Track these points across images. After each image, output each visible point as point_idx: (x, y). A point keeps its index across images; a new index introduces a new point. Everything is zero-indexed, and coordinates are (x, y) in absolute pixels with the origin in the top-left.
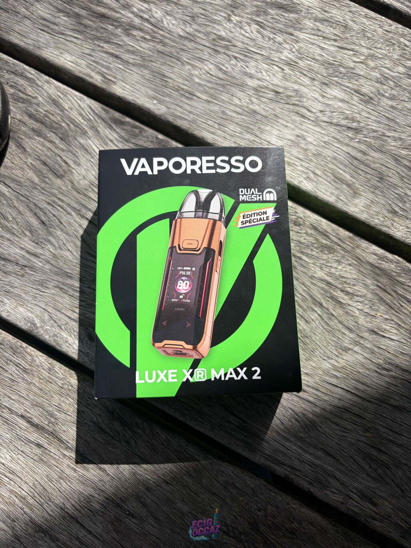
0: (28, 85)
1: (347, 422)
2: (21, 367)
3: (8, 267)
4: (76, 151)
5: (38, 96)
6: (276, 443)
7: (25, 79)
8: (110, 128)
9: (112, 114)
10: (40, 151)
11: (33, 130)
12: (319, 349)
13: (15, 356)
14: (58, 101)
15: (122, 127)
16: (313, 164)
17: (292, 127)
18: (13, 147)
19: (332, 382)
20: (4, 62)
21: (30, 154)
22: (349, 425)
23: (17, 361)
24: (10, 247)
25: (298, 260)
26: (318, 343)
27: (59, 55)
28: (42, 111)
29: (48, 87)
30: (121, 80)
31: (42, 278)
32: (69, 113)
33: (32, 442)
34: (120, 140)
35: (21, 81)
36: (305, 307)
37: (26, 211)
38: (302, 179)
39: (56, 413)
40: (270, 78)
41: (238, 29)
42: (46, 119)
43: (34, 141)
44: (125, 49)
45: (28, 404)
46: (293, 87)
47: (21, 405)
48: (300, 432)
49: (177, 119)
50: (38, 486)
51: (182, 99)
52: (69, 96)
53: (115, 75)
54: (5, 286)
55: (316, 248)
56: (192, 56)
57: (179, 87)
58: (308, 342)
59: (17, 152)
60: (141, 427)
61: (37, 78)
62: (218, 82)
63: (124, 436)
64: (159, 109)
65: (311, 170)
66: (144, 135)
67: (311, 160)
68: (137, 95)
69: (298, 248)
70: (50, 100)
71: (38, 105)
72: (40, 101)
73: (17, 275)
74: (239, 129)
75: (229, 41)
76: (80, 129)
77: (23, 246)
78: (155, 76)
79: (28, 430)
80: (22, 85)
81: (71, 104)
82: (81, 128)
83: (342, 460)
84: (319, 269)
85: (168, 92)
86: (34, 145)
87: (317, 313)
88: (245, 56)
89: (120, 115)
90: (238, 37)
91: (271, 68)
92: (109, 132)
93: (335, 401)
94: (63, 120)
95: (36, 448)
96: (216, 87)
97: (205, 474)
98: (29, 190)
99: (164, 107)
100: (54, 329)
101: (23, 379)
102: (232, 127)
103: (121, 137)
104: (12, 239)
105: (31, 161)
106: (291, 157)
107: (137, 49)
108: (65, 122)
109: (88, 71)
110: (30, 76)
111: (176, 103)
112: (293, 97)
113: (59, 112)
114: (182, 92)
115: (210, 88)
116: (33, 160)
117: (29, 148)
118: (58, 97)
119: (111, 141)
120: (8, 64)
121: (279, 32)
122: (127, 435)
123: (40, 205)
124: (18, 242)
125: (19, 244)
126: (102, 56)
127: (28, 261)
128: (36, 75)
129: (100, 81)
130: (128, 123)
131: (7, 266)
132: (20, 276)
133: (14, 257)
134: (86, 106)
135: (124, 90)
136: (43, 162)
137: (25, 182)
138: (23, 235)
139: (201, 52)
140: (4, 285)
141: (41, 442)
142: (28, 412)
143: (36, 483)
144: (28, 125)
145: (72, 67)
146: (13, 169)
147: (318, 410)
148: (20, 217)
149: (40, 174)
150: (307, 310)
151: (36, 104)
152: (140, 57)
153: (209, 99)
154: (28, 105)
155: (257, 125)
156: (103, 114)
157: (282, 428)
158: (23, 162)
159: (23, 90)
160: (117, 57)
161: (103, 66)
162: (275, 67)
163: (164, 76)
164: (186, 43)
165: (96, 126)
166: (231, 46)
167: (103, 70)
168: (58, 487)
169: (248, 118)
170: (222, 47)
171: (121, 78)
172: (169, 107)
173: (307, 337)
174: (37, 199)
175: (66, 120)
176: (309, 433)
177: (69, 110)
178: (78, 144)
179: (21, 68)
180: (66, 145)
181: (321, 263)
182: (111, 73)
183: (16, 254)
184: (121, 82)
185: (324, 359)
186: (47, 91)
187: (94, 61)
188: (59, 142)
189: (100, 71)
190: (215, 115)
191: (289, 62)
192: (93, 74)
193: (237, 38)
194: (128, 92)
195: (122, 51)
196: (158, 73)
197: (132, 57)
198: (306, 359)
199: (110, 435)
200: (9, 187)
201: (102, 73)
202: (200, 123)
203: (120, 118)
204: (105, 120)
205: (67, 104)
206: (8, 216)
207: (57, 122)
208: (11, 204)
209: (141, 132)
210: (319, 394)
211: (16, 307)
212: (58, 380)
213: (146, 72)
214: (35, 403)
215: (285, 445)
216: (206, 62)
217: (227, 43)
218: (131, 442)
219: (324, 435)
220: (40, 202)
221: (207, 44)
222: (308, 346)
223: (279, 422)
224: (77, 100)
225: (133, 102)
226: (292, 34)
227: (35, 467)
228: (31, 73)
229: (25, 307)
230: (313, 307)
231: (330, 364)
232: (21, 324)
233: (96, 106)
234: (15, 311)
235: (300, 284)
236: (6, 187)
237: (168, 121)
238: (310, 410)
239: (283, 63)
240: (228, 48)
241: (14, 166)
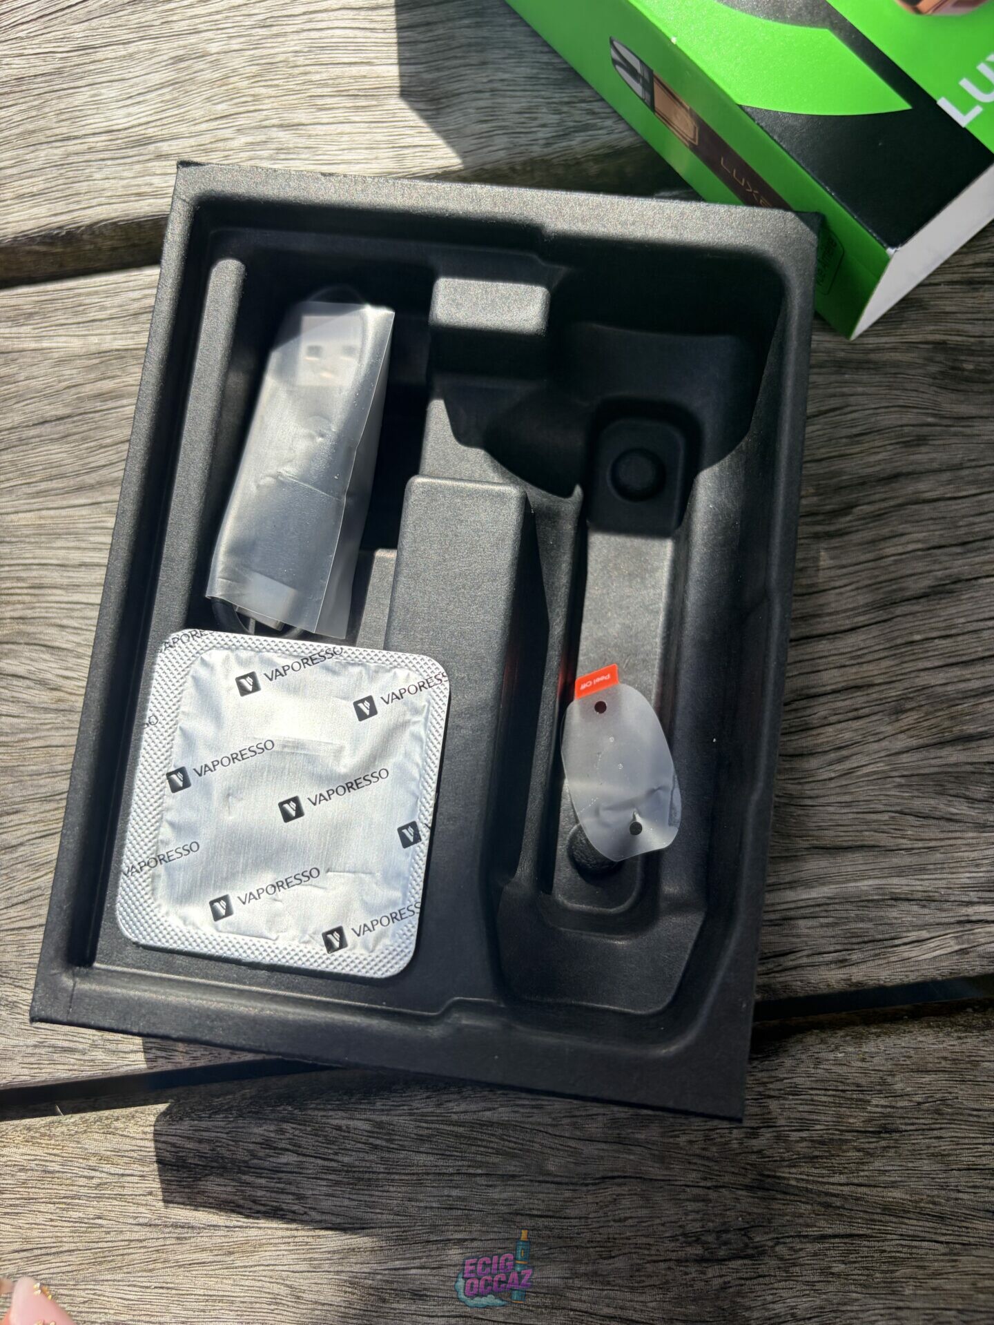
83: (884, 840)
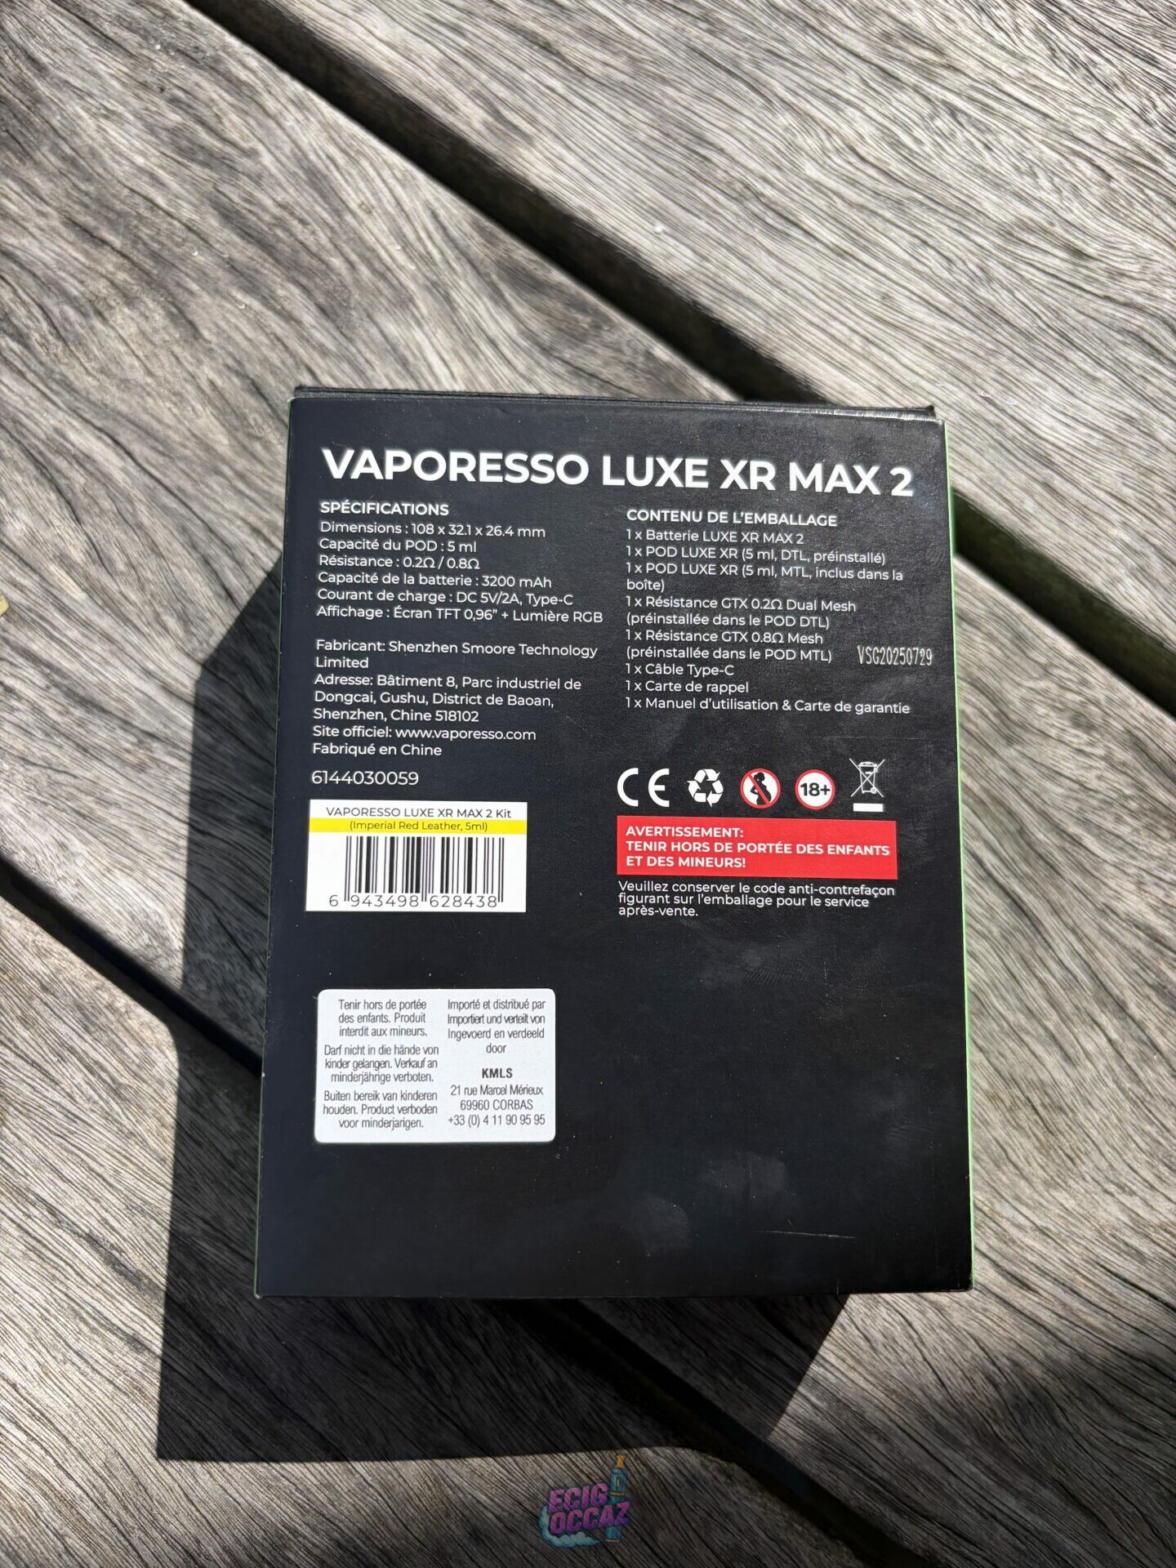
0: (232, 105)
1: (1149, 1407)
2: (103, 1075)
3: (95, 729)
4: (367, 361)
5: (260, 148)
6: (913, 1444)
7: (224, 83)
8: (491, 298)
9: (507, 251)
10: (244, 344)
11: (232, 266)
12: (1095, 1155)
13: (87, 1037)
14: (325, 177)
15: (536, 300)
16: (1163, 522)
17: (1110, 383)
18: (157, 317)
19: (1121, 1272)
20: (159, 13)
21: (211, 350)
23: (92, 1053)
24: (108, 663)
25: (1067, 845)
26: (1094, 1133)
27: (350, 13)
28: (269, 203)
29: (298, 121)
30: (551, 132)
31: (206, 786)
32: (361, 223)
33: (113, 1329)
34: (524, 343)
35: (210, 89)
36: (1068, 1008)
37: (177, 546)
38: (1121, 572)
39: (205, 1245)
40: (1061, 199)
41: (972, 12)
42: (280, 233)
43: (228, 306)
44: (578, 26)
45: (114, 1200)
46: (1133, 244)
47: (93, 1203)
48: (996, 1422)
49: (725, 299)
50: (121, 1473)
51: (750, 231)
52: (365, 163)
53: (533, 112)
54: (79, 794)
55: (1132, 813)
56: (803, 83)
57: (747, 187)
58: (1062, 1126)
59: (167, 338)
61: (266, 85)
62: (881, 187)
63: (420, 1352)
64: (669, 256)
65: (1153, 545)
66: (608, 337)
67: (1160, 511)
68: (599, 194)
69: (1074, 806)
70: (302, 168)
71: (257, 179)
72: (265, 167)
73: (124, 762)
74: (932, 368)
75: (938, 51)
76: (391, 286)
77: (152, 667)
78: (668, 135)
79: (105, 1287)
80: (210, 103)
81: (369, 195)
82: (395, 282)
84: (1132, 887)
85: (706, 200)
86: (228, 322)
87: (1106, 1035)
88: (982, 110)
89: (535, 257)
90: (970, 41)
91: (1068, 166)
92: (488, 310)
93: (1125, 1333)
94: (336, 246)
95: (126, 1349)
96: (872, 204)
97: (668, 1515)
98: (194, 476)
99: (689, 253)
100: (228, 966)
101: (107, 1116)
102: (908, 355)
103: (529, 335)
104: (117, 637)
105: (212, 375)
106: (1096, 491)
107: (620, 32)
108: (342, 254)
109: (443, 84)
110: (243, 75)
111: (729, 243)
112: (1131, 277)
113: (325, 215)
114: (756, 208)
115: (851, 204)
116: (220, 373)
117: (209, 330)
118: (328, 162)
119: (492, 342)
120: (172, 22)
121: (1109, 44)
123: (223, 532)
124: (139, 650)
125: (138, 657)
126: (497, 38)
127: (164, 719)
128: (263, 74)
129: (478, 126)
130: (558, 289)
131: (91, 727)
132: (133, 767)
133: (118, 700)
134: (420, 208)
135: (557, 169)
136: (253, 383)
137: (184, 446)
138: (158, 627)
139: (837, 72)
140: (75, 792)
141: (146, 1334)
142: (112, 1228)
143: (116, 1461)
144: (217, 246)
145: (390, 62)
146: (149, 394)
147: (1063, 1356)
148: (153, 562)
149: (236, 423)
150: (1075, 1019)
151: (249, 177)
152: (625, 58)
153: (845, 245)
154: (225, 176)
155: (993, 360)
156: (476, 246)
157: (939, 1397)
158: (185, 375)
159: (213, 122)
160: (547, 48)
161: (495, 73)
162: (1083, 166)
163: (701, 139)
164: (789, 31)
165: (445, 284)
166: (943, 66)
167: (495, 86)
168: (184, 1485)
169: (967, 333)
170: (910, 65)
171: (552, 127)
172: (704, 252)
173: (1061, 1109)
174: (219, 509)
175: (347, 249)
176: (1024, 1428)
177: (360, 213)
178: (379, 337)
179: (216, 42)
180: (337, 334)
181: (1144, 866)
182: (521, 103)
183: (126, 688)
184: (549, 141)
185: (1106, 1191)
186: (294, 136)
187: (466, 54)
188: (313, 322)
189: (484, 92)
190: (856, 305)
191: (1129, 154)
192: (458, 97)
193: (966, 44)
194: (571, 178)
195: (568, 29)
196: (680, 125)
197: (598, 55)
198: (1045, 1182)
199: (373, 1344)
200: (129, 454)
201: (491, 98)
202: (803, 324)
203: (531, 267)
204: (481, 268)
205: (357, 190)
206: (115, 554)
207: (314, 249)
208: (128, 516)
209: (597, 327)
210: (1076, 1304)
211: (109, 870)
212: (222, 1138)
213: (641, 117)
214: (139, 1202)
215: (939, 1456)
216: (850, 111)
217: (927, 55)
218: (438, 1377)
219: (1070, 1441)
220: (226, 523)
221: (862, 49)
222: (1061, 1138)
223: (931, 1377)
224: (392, 182)
225: (584, 217)
226: (1151, 61)
227: (115, 1408)
228: (245, 66)
229: (138, 875)
230: (1095, 1010)
231: (1123, 1211)
232: (120, 933)
233: (455, 211)
234: (103, 884)
235: (1062, 927)
236: (118, 455)
237: (696, 303)
238: (1038, 1353)
239: (1112, 153)
240: (930, 72)
241: (154, 384)
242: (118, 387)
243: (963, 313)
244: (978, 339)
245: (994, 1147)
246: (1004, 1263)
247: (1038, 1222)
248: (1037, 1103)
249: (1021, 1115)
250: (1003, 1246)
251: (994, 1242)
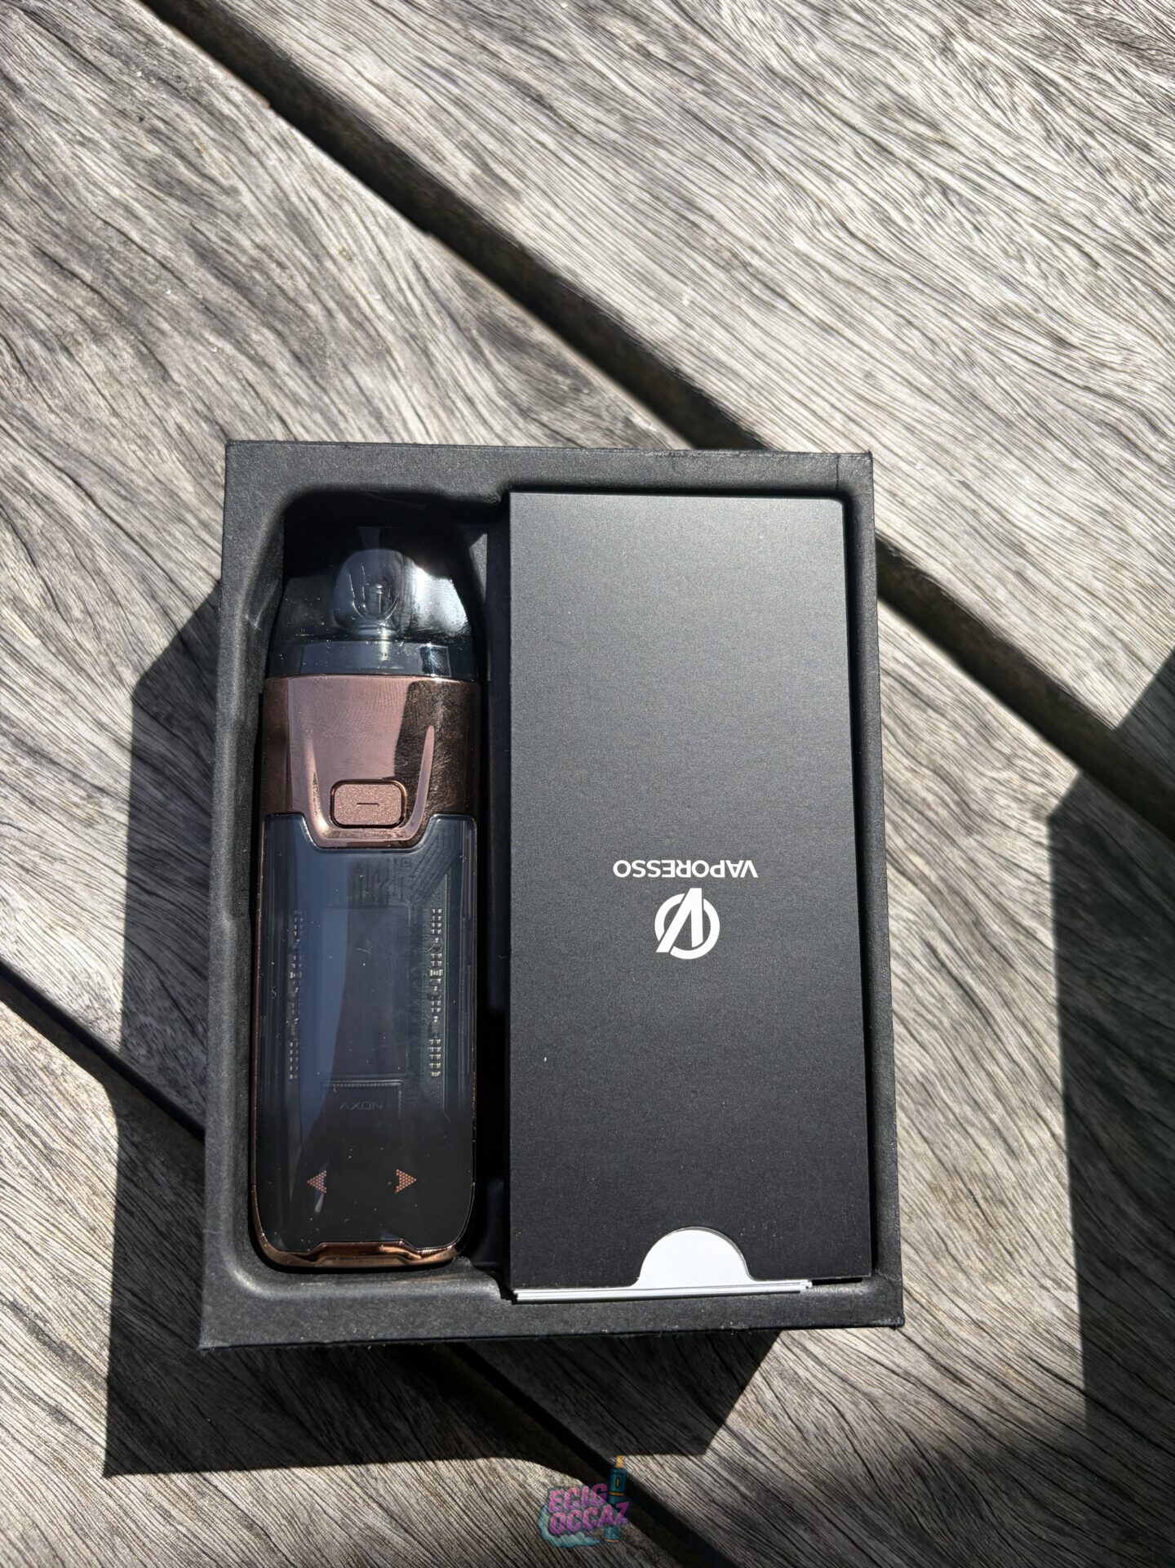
0: (213, 140)
1: (1074, 1502)
2: (34, 1139)
3: (43, 781)
4: (340, 412)
5: (241, 186)
6: (840, 1534)
7: (206, 116)
8: (470, 354)
9: (489, 306)
10: (215, 389)
11: (206, 308)
12: (1033, 1250)
13: (19, 1100)
14: (306, 220)
15: (515, 358)
16: (1131, 618)
17: (1086, 475)
18: (126, 356)
19: (1052, 1366)
20: (142, 39)
21: (180, 393)
22: (1080, 1511)
23: (23, 1116)
24: (59, 713)
25: (1022, 938)
26: (1033, 1228)
27: (340, 51)
28: (247, 244)
29: (281, 161)
30: (540, 188)
31: (154, 845)
32: (341, 270)
33: (37, 1400)
34: (501, 403)
35: (192, 122)
36: (1015, 1102)
37: (135, 594)
38: (1088, 666)
39: (131, 1318)
40: (1047, 286)
41: (970, 87)
42: (256, 275)
43: (200, 348)
44: (572, 80)
45: (41, 1270)
46: (1117, 335)
47: (18, 1271)
48: (922, 1514)
49: (708, 369)
50: (38, 1546)
51: (736, 301)
52: (348, 209)
53: (522, 167)
54: (23, 848)
55: (1086, 907)
56: (796, 153)
57: (735, 255)
58: (1003, 1219)
59: (135, 378)
60: (409, 1414)
61: (250, 121)
62: (869, 264)
63: (347, 1433)
64: (653, 322)
65: (1121, 641)
66: (587, 401)
67: (1128, 606)
68: (585, 254)
69: (1030, 898)
70: (283, 210)
71: (236, 218)
72: (245, 207)
73: (72, 816)
74: (912, 449)
75: (934, 126)
76: (369, 336)
77: (104, 719)
78: (657, 198)
79: (28, 1356)
80: (191, 137)
81: (350, 241)
82: (372, 332)
84: (1082, 982)
85: (693, 266)
86: (199, 365)
87: (1049, 1129)
88: (974, 190)
89: (518, 311)
90: (967, 117)
91: (1056, 251)
92: (466, 365)
93: (1053, 1428)
94: (314, 293)
95: (48, 1419)
96: (860, 281)
98: (156, 522)
99: (674, 319)
100: (169, 1031)
101: (37, 1182)
102: (889, 435)
103: (508, 395)
104: (69, 686)
105: (180, 420)
106: (1067, 583)
107: (615, 88)
108: (320, 301)
109: (432, 132)
110: (226, 109)
111: (715, 311)
112: (1112, 369)
113: (305, 260)
114: (742, 277)
115: (838, 279)
116: (188, 418)
117: (179, 372)
118: (310, 205)
119: (469, 400)
120: (154, 48)
121: (1105, 128)
122: (357, 1431)
123: (185, 583)
124: (91, 700)
125: (91, 708)
126: (488, 87)
127: (115, 774)
128: (246, 109)
129: (466, 178)
130: (539, 349)
131: (38, 778)
132: (80, 821)
133: (68, 752)
134: (402, 258)
135: (544, 226)
136: (222, 430)
137: (148, 491)
138: (112, 678)
139: (831, 143)
140: (18, 845)
141: (68, 1406)
142: (37, 1296)
143: (34, 1533)
144: (192, 285)
145: (378, 106)
146: (113, 435)
147: (992, 1450)
148: (111, 611)
149: (202, 470)
150: (1020, 1112)
151: (228, 216)
152: (618, 116)
153: (830, 320)
154: (203, 213)
155: (971, 445)
156: (457, 299)
157: (867, 1489)
158: (152, 417)
159: (192, 156)
160: (539, 100)
161: (485, 124)
162: (1071, 251)
163: (691, 204)
164: (786, 98)
165: (424, 337)
166: (937, 142)
167: (485, 138)
168: (102, 1558)
169: (947, 416)
170: (904, 139)
171: (540, 183)
172: (688, 320)
173: (1002, 1202)
174: (181, 558)
175: (325, 296)
176: (949, 1520)
177: (341, 260)
178: (354, 389)
179: (199, 72)
180: (310, 383)
181: (1095, 962)
182: (510, 156)
183: (77, 740)
184: (537, 197)
185: (1042, 1287)
186: (276, 176)
187: (457, 102)
188: (287, 369)
189: (473, 143)
190: (838, 381)
191: (1118, 242)
192: (446, 147)
193: (962, 120)
194: (557, 237)
195: (561, 82)
196: (669, 189)
197: (590, 111)
198: (983, 1275)
199: (302, 1425)
200: (90, 497)
201: (480, 150)
202: (786, 398)
203: (513, 324)
204: (462, 323)
205: (339, 236)
206: (71, 600)
207: (292, 294)
208: (86, 561)
209: (576, 390)
210: (1007, 1398)
211: (51, 928)
212: (155, 1208)
213: (631, 178)
214: (65, 1272)
215: (865, 1547)
216: (842, 184)
217: (923, 129)
219: (994, 1533)
220: (187, 573)
221: (857, 119)
222: (1001, 1231)
223: (861, 1469)
224: (374, 229)
225: (569, 277)
226: (1145, 147)
227: (34, 1479)
228: (228, 100)
229: (81, 933)
230: (1041, 1104)
231: (1058, 1307)
232: (59, 993)
233: (437, 263)
234: (44, 941)
235: (1012, 1020)
236: (79, 497)
237: (678, 370)
238: (967, 1447)
239: (1101, 240)
240: (923, 147)
241: (119, 426)
242: (82, 427)
243: (945, 396)
244: (958, 423)
245: (934, 1239)
246: (939, 1357)
247: (974, 1316)
248: (979, 1197)
249: (963, 1208)
250: (938, 1339)
251: (929, 1334)
